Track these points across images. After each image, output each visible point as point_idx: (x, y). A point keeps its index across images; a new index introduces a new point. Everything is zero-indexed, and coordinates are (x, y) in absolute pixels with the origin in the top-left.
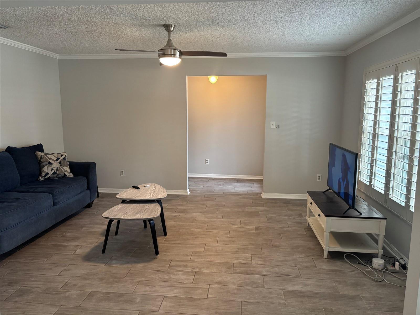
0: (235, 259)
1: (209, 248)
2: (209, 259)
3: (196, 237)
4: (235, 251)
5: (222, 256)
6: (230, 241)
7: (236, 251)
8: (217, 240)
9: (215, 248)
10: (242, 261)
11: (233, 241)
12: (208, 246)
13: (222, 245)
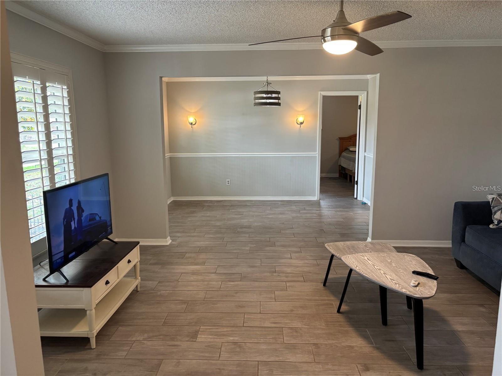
0: (239, 284)
1: (270, 296)
2: (266, 284)
3: (292, 311)
4: (238, 294)
5: (252, 287)
6: (244, 307)
7: (236, 293)
8: (261, 307)
9: (262, 296)
10: (232, 283)
11: (239, 306)
12: (271, 298)
13: (254, 300)
